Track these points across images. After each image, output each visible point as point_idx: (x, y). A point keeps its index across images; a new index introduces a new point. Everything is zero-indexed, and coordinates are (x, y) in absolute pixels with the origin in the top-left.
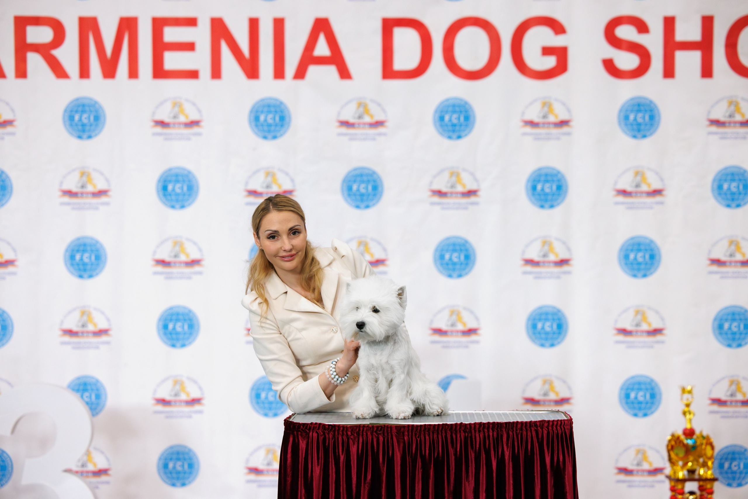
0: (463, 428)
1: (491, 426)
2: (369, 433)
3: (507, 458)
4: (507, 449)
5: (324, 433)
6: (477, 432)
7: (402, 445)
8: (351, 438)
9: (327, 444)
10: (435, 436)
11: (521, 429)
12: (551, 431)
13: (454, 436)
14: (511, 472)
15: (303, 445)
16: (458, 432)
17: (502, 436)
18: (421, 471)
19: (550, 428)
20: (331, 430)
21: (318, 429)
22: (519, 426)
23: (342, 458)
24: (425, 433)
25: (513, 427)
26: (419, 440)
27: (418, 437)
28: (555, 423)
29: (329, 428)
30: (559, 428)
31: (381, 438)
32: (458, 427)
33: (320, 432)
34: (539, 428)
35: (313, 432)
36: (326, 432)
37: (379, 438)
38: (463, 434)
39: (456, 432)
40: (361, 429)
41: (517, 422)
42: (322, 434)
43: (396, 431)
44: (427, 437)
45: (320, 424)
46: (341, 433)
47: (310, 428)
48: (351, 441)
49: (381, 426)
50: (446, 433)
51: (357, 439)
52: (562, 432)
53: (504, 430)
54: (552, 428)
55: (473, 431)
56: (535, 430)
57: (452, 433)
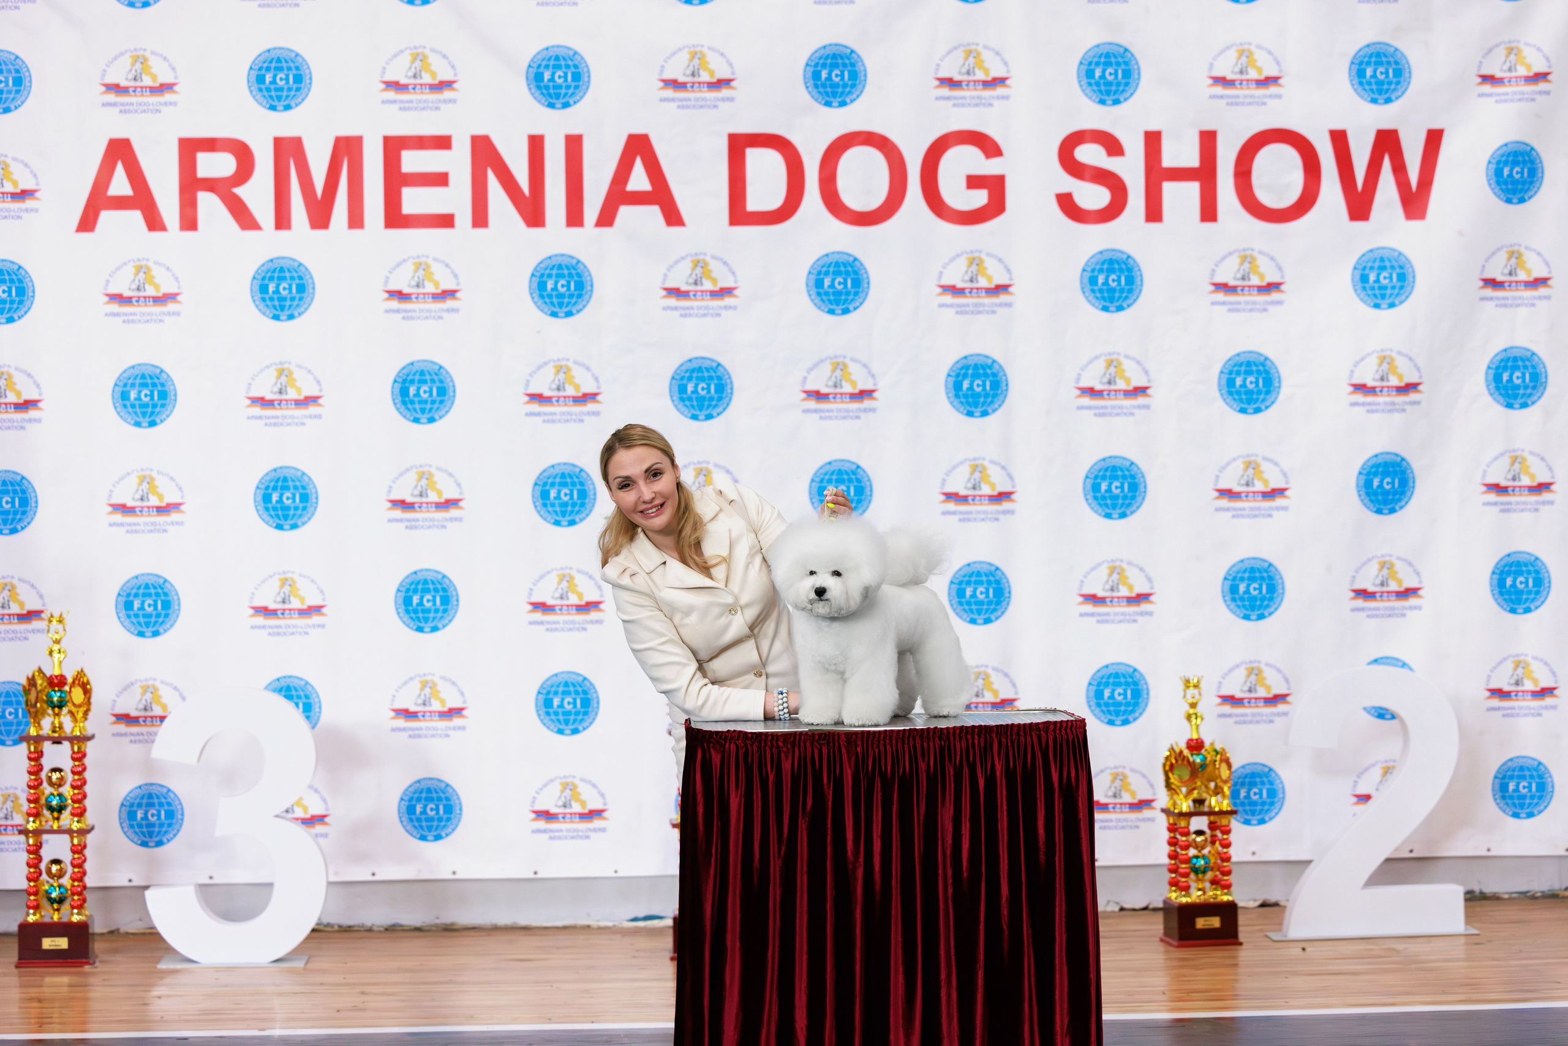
1: (977, 730)
2: (808, 744)
3: (998, 774)
4: (999, 761)
5: (746, 745)
6: (957, 739)
7: (853, 759)
8: (783, 751)
9: (750, 759)
10: (900, 745)
11: (1018, 734)
12: (1058, 736)
13: (926, 745)
14: (1005, 794)
15: (716, 758)
16: (931, 739)
17: (992, 744)
18: (880, 794)
19: (1058, 732)
20: (755, 740)
21: (738, 739)
22: (1015, 730)
23: (771, 777)
24: (885, 742)
25: (1007, 731)
26: (877, 751)
27: (876, 747)
29: (752, 737)
30: (1068, 731)
31: (825, 751)
33: (740, 742)
34: (1042, 732)
35: (730, 743)
36: (749, 742)
37: (822, 750)
38: (937, 742)
39: (929, 739)
40: (797, 738)
41: (1013, 724)
42: (743, 745)
43: (845, 740)
44: (888, 748)
45: (740, 731)
46: (769, 743)
47: (726, 737)
48: (783, 755)
49: (825, 734)
50: (914, 741)
51: (791, 753)
53: (994, 735)
54: (1061, 731)
55: (952, 738)
56: (1037, 734)
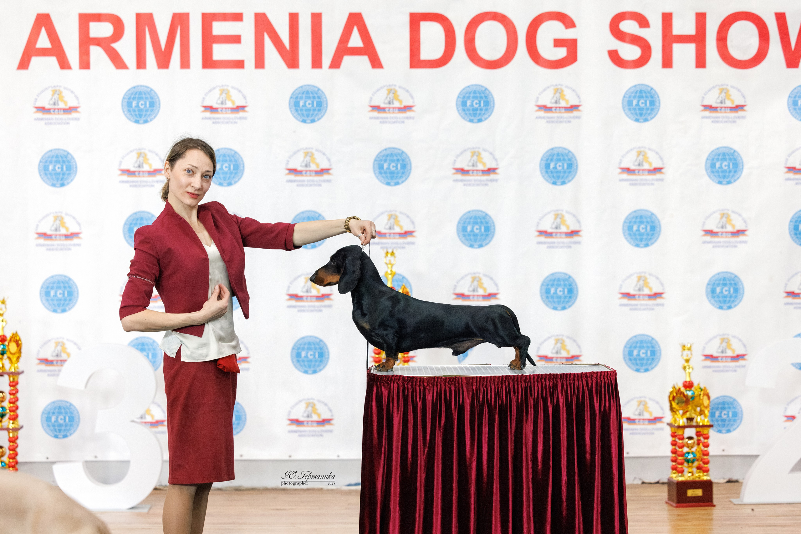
0: (523, 379)
1: (548, 377)
2: (442, 384)
3: (561, 404)
4: (562, 396)
7: (471, 394)
8: (427, 388)
9: (406, 393)
10: (500, 386)
11: (574, 380)
12: (599, 381)
13: (516, 385)
14: (565, 417)
15: (385, 393)
16: (520, 382)
17: (557, 385)
18: (487, 416)
19: (599, 378)
20: (410, 381)
21: (399, 381)
22: (572, 377)
23: (419, 405)
24: (490, 383)
25: (567, 377)
26: (485, 389)
27: (485, 386)
28: (603, 374)
29: (407, 380)
30: (606, 378)
31: (453, 388)
32: (520, 378)
33: (400, 383)
34: (589, 378)
35: (394, 383)
36: (405, 383)
37: (451, 388)
38: (523, 384)
39: (518, 382)
40: (436, 380)
41: (571, 374)
42: (402, 384)
43: (466, 382)
44: (493, 387)
45: (400, 376)
46: (418, 384)
47: (391, 380)
48: (427, 391)
49: (453, 378)
50: (509, 383)
51: (432, 389)
52: (609, 382)
53: (559, 380)
54: (600, 378)
55: (532, 382)
56: (586, 380)
57: (514, 383)
